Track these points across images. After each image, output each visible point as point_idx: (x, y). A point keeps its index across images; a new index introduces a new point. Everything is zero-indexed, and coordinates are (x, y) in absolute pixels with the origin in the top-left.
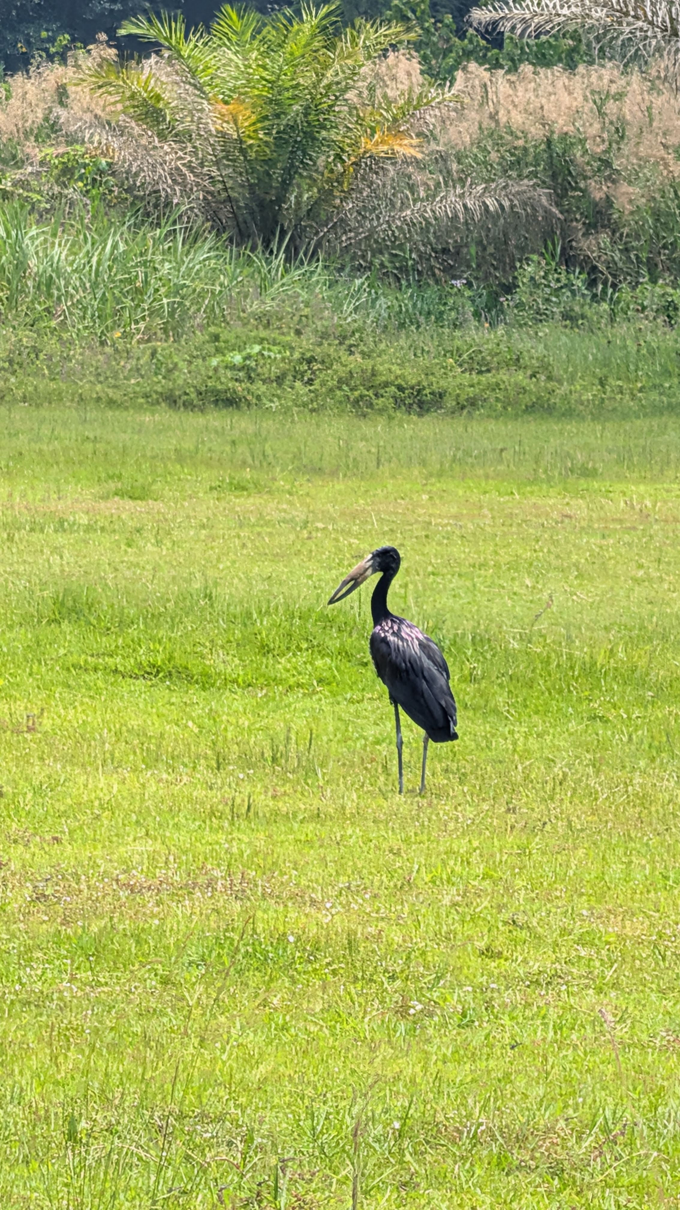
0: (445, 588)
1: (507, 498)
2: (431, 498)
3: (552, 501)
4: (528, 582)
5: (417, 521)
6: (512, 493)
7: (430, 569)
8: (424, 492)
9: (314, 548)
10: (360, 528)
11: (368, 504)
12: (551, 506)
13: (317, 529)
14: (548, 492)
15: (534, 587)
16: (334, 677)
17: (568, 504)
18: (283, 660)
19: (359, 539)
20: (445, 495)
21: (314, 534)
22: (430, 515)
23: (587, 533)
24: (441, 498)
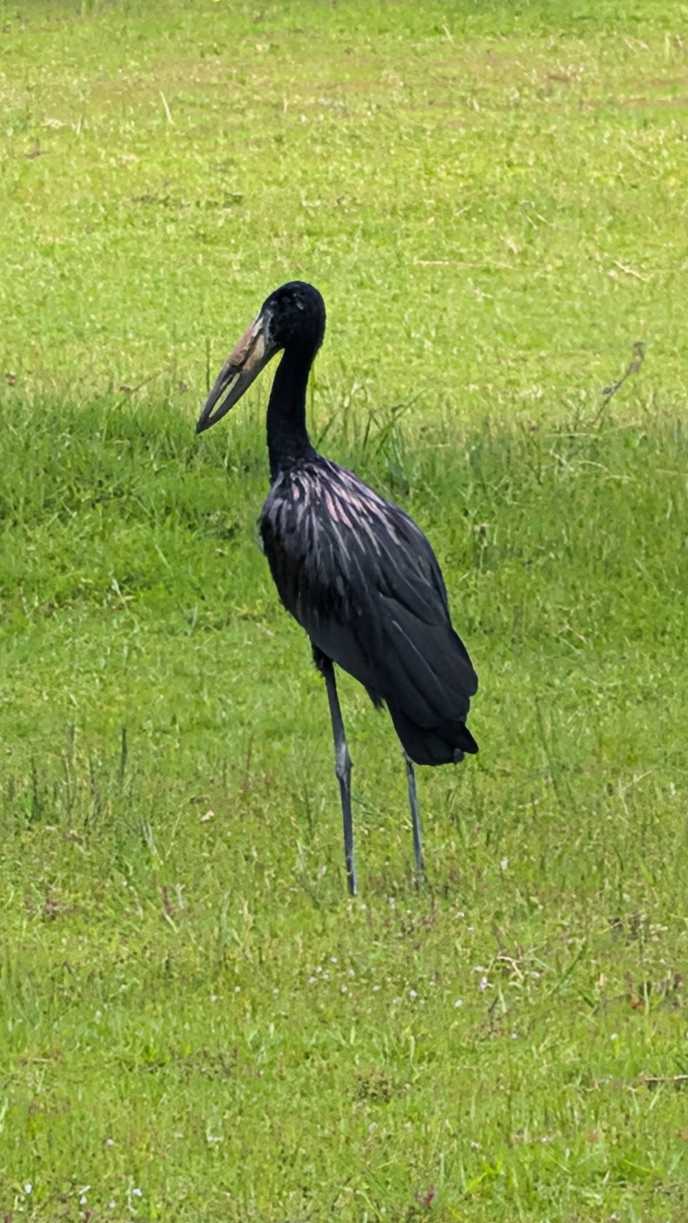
0: (336, 263)
1: (428, 40)
2: (274, 48)
3: (522, 47)
4: (511, 242)
5: (251, 104)
6: (438, 30)
7: (300, 221)
8: (258, 34)
9: (47, 176)
10: (138, 126)
11: (144, 69)
12: (520, 57)
13: (50, 132)
14: (511, 24)
15: (524, 254)
16: (160, 567)
17: (555, 49)
18: (38, 533)
19: (139, 153)
20: (302, 39)
21: (45, 145)
22: (277, 88)
23: (610, 118)
24: (295, 48)
